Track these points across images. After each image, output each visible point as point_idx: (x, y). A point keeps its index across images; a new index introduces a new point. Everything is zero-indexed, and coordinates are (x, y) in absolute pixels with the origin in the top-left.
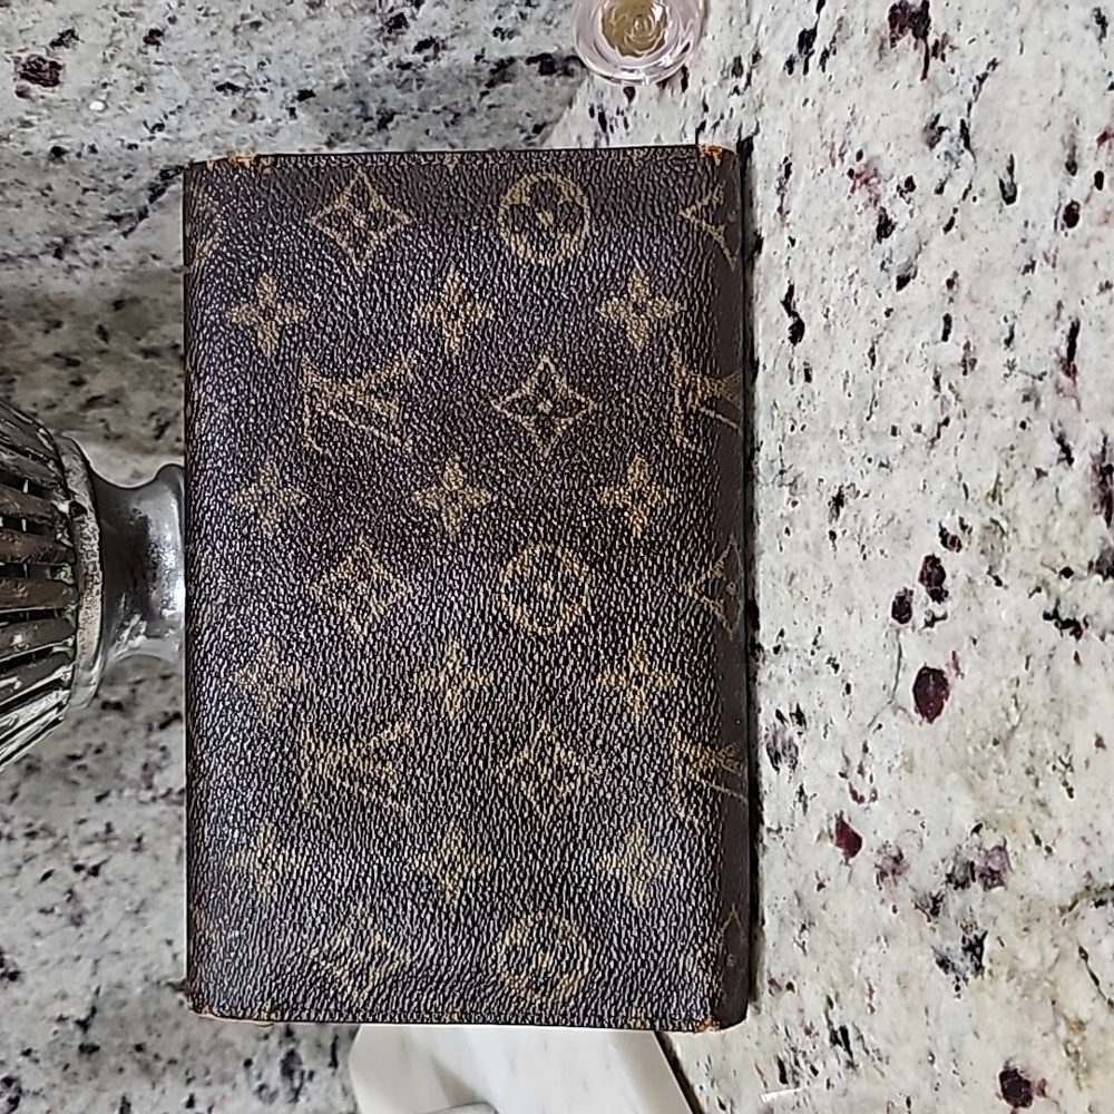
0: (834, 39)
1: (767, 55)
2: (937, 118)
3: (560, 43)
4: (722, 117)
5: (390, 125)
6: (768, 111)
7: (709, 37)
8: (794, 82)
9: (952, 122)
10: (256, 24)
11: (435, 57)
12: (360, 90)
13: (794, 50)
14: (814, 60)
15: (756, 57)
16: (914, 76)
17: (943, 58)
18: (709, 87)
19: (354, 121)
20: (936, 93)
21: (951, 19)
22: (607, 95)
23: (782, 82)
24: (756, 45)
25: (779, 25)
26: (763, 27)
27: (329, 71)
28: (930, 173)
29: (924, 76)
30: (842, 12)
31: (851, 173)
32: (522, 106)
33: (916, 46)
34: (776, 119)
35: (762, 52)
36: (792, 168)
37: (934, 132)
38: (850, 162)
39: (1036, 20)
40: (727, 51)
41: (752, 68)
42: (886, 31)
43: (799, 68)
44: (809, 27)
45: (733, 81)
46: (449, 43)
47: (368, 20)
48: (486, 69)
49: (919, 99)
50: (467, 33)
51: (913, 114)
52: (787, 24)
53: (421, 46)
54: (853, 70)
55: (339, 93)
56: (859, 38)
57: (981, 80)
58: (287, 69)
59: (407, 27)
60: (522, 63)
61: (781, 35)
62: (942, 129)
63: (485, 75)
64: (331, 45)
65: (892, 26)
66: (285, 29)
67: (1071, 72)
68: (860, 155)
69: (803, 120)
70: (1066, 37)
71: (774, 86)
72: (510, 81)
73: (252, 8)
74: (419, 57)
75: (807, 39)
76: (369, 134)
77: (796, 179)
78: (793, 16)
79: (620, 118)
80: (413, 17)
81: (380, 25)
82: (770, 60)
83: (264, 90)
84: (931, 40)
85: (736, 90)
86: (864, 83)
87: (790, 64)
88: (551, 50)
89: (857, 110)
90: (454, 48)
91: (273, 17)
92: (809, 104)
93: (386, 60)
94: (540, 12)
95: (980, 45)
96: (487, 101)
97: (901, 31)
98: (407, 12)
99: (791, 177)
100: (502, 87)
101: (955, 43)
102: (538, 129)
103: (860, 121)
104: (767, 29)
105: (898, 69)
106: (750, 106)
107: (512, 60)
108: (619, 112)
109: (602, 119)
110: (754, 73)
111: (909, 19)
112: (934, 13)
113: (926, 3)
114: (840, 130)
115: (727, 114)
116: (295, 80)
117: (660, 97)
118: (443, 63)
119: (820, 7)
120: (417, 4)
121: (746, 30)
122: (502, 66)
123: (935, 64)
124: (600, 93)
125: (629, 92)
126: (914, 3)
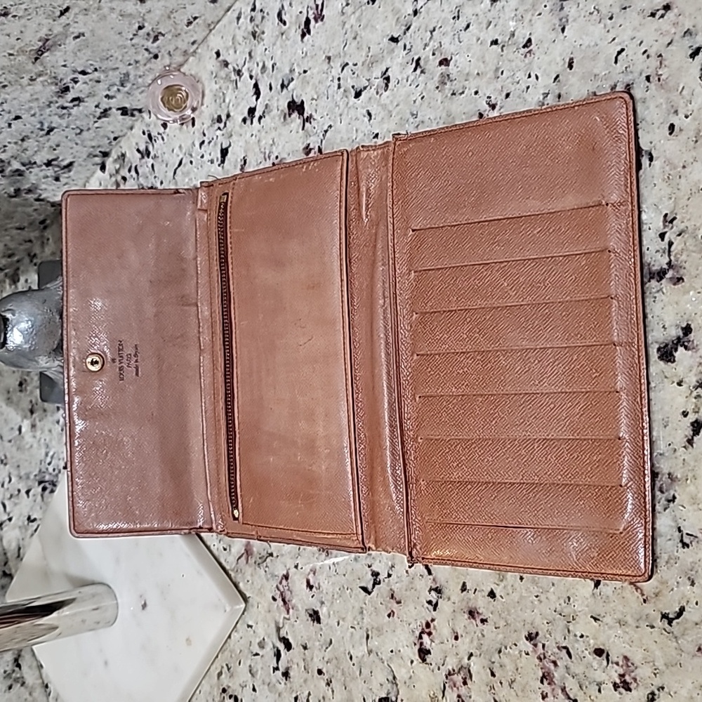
0: (264, 112)
1: (234, 115)
2: (309, 145)
3: (132, 102)
4: (213, 139)
5: (51, 133)
6: (234, 138)
7: (205, 106)
8: (247, 128)
9: (315, 147)
10: (5, 86)
11: (78, 105)
12: (42, 117)
13: (246, 114)
14: (256, 120)
15: (228, 116)
16: (299, 128)
17: (310, 123)
18: (205, 126)
19: (36, 131)
20: (308, 135)
21: (313, 109)
22: (152, 126)
23: (241, 127)
24: (228, 111)
25: (238, 104)
26: (231, 105)
27: (31, 108)
29: (303, 129)
30: (267, 102)
31: (273, 164)
32: (111, 128)
33: (299, 118)
34: (239, 141)
35: (232, 114)
36: (247, 161)
37: (308, 150)
38: (273, 160)
39: (346, 112)
40: (214, 113)
41: (226, 120)
42: (287, 111)
43: (248, 122)
44: (253, 106)
45: (217, 125)
46: (86, 99)
47: (53, 88)
48: (99, 111)
49: (301, 137)
50: (94, 96)
51: (299, 143)
52: (242, 104)
53: (74, 100)
54: (273, 124)
55: (33, 118)
56: (275, 112)
57: (326, 131)
58: (13, 106)
59: (69, 91)
60: (114, 110)
61: (240, 108)
62: (311, 149)
63: (98, 114)
64: (35, 97)
65: (289, 110)
66: (17, 89)
67: (359, 132)
68: (277, 157)
69: (251, 142)
70: (357, 119)
71: (237, 128)
72: (107, 117)
73: (5, 79)
74: (71, 105)
75: (252, 111)
76: (41, 137)
77: (249, 166)
78: (245, 102)
79: (160, 137)
80: (73, 88)
81: (58, 90)
82: (235, 117)
84: (306, 115)
85: (219, 128)
86: (278, 130)
87: (244, 120)
88: (127, 106)
89: (275, 140)
90: (87, 102)
91: (13, 83)
92: (254, 137)
93: (57, 105)
94: (126, 89)
95: (325, 119)
96: (96, 125)
97: (293, 111)
98: (71, 85)
99: (247, 165)
100: (104, 119)
101: (315, 117)
102: (115, 139)
103: (276, 144)
104: (233, 105)
105: (292, 125)
106: (226, 135)
107: (110, 109)
108: (159, 134)
109: (150, 137)
110: (228, 122)
111: (296, 107)
112: (306, 106)
113: (302, 102)
114: (268, 147)
115: (215, 138)
116: (15, 111)
117: (180, 129)
118: (81, 108)
119: (257, 99)
120: (76, 82)
121: (223, 104)
122: (106, 110)
123: (307, 125)
124: (148, 125)
125: (165, 126)
126: (298, 101)
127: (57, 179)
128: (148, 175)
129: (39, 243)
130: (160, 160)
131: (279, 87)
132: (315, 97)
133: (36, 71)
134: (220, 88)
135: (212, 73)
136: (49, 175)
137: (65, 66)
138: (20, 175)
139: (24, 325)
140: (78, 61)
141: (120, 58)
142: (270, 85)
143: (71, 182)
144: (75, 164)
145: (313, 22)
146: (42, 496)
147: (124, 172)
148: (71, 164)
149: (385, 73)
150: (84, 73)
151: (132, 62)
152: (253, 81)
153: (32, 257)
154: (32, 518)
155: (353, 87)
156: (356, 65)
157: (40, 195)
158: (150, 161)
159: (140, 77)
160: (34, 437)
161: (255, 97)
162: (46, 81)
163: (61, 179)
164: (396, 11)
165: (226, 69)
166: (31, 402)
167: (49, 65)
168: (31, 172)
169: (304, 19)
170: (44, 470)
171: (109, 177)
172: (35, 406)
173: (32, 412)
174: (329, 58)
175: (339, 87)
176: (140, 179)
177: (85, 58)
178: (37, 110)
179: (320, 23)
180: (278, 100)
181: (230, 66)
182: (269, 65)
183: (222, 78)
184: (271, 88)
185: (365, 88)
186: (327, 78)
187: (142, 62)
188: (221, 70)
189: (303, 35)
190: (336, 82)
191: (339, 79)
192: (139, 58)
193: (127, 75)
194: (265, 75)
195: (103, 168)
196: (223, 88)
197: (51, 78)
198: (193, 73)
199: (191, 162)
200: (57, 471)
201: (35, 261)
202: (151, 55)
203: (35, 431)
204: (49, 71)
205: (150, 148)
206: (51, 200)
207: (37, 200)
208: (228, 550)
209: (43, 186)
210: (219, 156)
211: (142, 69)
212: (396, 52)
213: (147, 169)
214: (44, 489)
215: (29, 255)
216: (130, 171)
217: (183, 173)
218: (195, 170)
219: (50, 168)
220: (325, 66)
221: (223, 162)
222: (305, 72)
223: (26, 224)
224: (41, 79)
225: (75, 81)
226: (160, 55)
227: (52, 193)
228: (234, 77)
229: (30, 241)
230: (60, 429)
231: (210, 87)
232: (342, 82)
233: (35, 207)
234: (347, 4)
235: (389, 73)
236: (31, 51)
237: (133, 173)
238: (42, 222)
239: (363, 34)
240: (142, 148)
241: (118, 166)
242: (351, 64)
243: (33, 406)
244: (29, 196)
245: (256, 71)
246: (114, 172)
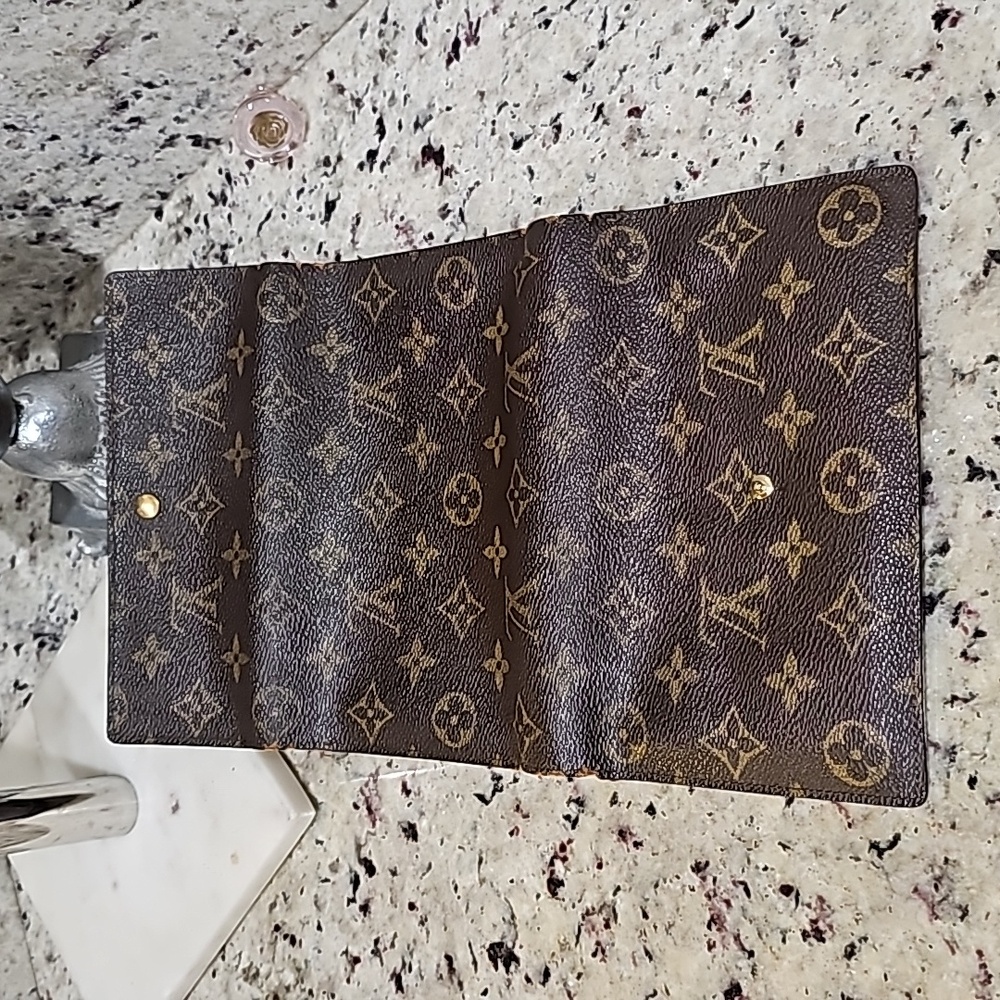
0: (389, 157)
1: (347, 159)
2: (447, 205)
3: (208, 130)
4: (316, 187)
5: (97, 162)
6: (346, 188)
7: (309, 142)
8: (364, 176)
9: (454, 208)
10: (43, 95)
11: (137, 128)
12: (87, 140)
13: (364, 158)
14: (377, 166)
15: (339, 158)
16: (435, 182)
17: (451, 177)
18: (307, 170)
19: (77, 157)
20: (447, 193)
21: (456, 159)
22: (233, 163)
23: (356, 174)
24: (340, 152)
25: (355, 144)
26: (344, 144)
27: (74, 126)
28: (443, 231)
29: (440, 184)
30: (394, 144)
31: (397, 227)
32: (176, 162)
33: (436, 169)
34: (351, 193)
35: (344, 156)
36: (361, 220)
37: (445, 212)
38: (396, 221)
39: (500, 166)
40: (320, 152)
41: (336, 164)
42: (420, 158)
43: (367, 168)
44: (374, 148)
45: (323, 169)
46: (148, 121)
47: (107, 102)
48: (164, 137)
49: (437, 195)
50: (159, 116)
51: (433, 201)
52: (360, 145)
53: (132, 120)
54: (400, 174)
55: (75, 140)
56: (404, 158)
57: (471, 189)
58: (50, 122)
59: (128, 108)
60: (183, 138)
61: (356, 149)
62: (449, 211)
63: (161, 142)
64: (82, 112)
65: (423, 157)
66: (58, 100)
67: (516, 193)
68: (402, 218)
69: (369, 195)
70: (514, 176)
71: (350, 176)
72: (173, 147)
73: (46, 85)
74: (128, 126)
75: (372, 155)
76: (83, 165)
77: (363, 227)
78: (363, 142)
79: (242, 178)
80: (133, 104)
81: (113, 105)
82: (348, 161)
83: (32, 132)
84: (445, 167)
86: (406, 182)
87: (361, 166)
88: (202, 133)
89: (402, 195)
90: (149, 124)
91: (55, 92)
92: (372, 189)
93: (109, 125)
94: (202, 112)
95: (471, 173)
96: (158, 156)
97: (429, 159)
98: (130, 100)
99: (360, 225)
100: (168, 149)
101: (458, 170)
102: (180, 176)
103: (403, 201)
104: (347, 145)
105: (426, 178)
106: (335, 184)
107: (178, 136)
108: (241, 174)
109: (228, 177)
110: (338, 168)
111: (433, 154)
112: (446, 153)
113: (442, 149)
114: (391, 204)
115: (319, 186)
116: (52, 129)
117: (272, 171)
118: (140, 131)
119: (381, 139)
120: (138, 97)
121: (333, 143)
122: (173, 138)
123: (446, 178)
124: (227, 162)
125: (250, 164)
126: (436, 147)
127: (96, 224)
128: (223, 228)
129: (61, 308)
130: (240, 209)
131: (412, 126)
132: (460, 143)
133: (88, 78)
134: (331, 121)
135: (321, 100)
136: (86, 217)
137: (126, 74)
138: (47, 215)
139: (42, 417)
140: (144, 69)
141: (200, 69)
142: (400, 122)
143: (115, 230)
144: (122, 207)
145: (463, 44)
146: (38, 654)
147: (189, 222)
148: (116, 206)
149: (555, 120)
150: (150, 85)
151: (215, 76)
152: (377, 116)
153: (49, 327)
154: (21, 683)
155: (512, 134)
156: (517, 106)
157: (70, 244)
158: (227, 210)
159: (224, 96)
160: (33, 572)
161: (378, 136)
162: (99, 92)
163: (101, 225)
164: (576, 41)
165: (341, 96)
166: (32, 524)
167: (105, 72)
168: (62, 212)
169: (452, 40)
170: (43, 618)
171: (166, 227)
172: (38, 530)
173: (32, 538)
174: (482, 94)
175: (493, 133)
176: (211, 233)
177: (155, 67)
178: (82, 130)
179: (473, 47)
180: (409, 143)
181: (346, 93)
182: (400, 95)
183: (335, 108)
184: (400, 127)
185: (528, 137)
186: (478, 120)
187: (228, 78)
188: (334, 96)
189: (449, 61)
190: (490, 126)
191: (494, 122)
192: (225, 72)
193: (207, 92)
194: (393, 108)
195: (159, 214)
196: (335, 121)
197: (105, 89)
198: (295, 97)
199: (284, 216)
200: (61, 621)
201: (52, 332)
202: (242, 70)
203: (35, 565)
204: (104, 80)
205: (228, 192)
206: (85, 252)
207: (66, 250)
209: (76, 233)
210: (323, 210)
211: (227, 86)
212: (572, 93)
213: (222, 220)
214: (42, 645)
215: (45, 324)
216: (197, 221)
217: (271, 230)
218: (289, 227)
219: (89, 208)
220: (477, 104)
221: (327, 218)
222: (448, 109)
223: (46, 282)
224: (93, 89)
225: (137, 95)
226: (253, 70)
227: (87, 242)
228: (351, 107)
229: (49, 305)
230: (71, 563)
231: (318, 119)
232: (497, 126)
233: (61, 260)
234: (512, 26)
235: (561, 120)
236: (85, 51)
237: (201, 223)
238: (69, 281)
239: (530, 66)
240: (217, 192)
241: (180, 214)
242: (511, 104)
243: (34, 530)
244: (55, 244)
245: (382, 102)
246: (175, 220)
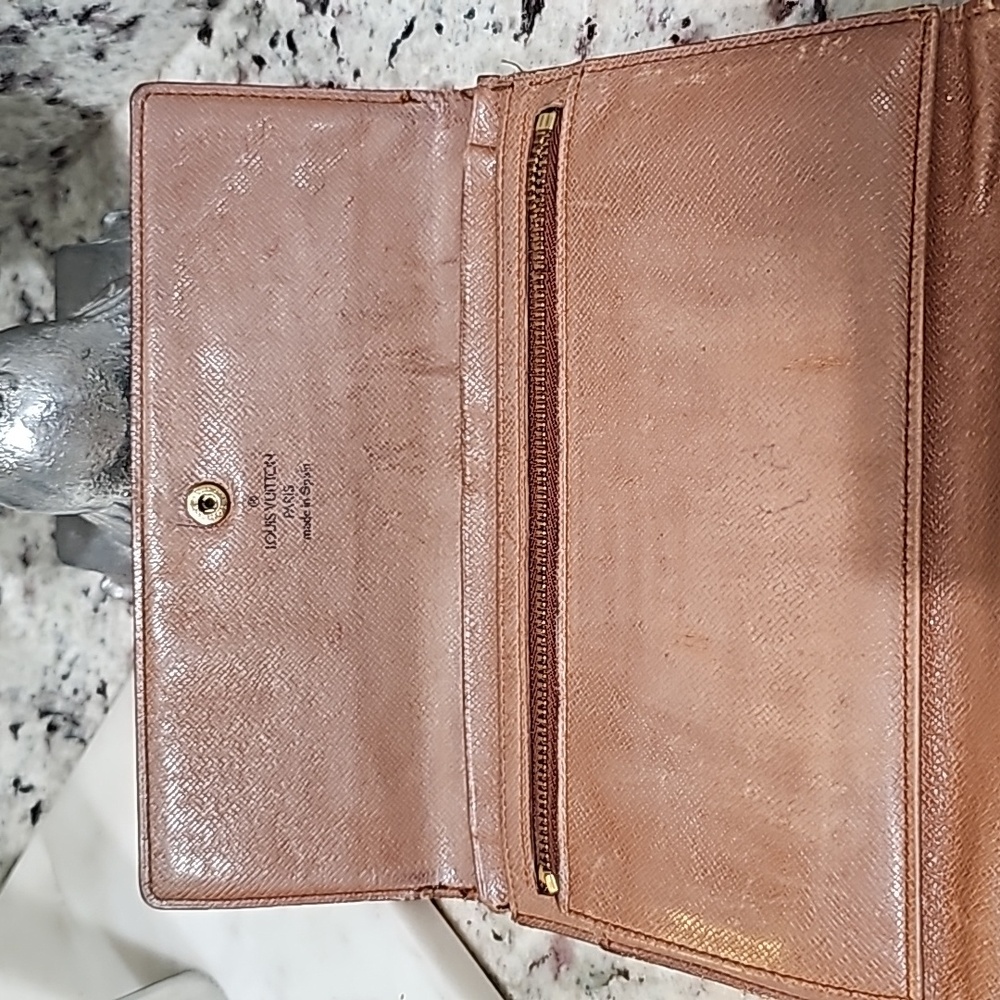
9: (803, 1)
31: (675, 38)
36: (596, 30)
37: (781, 6)
38: (674, 28)
62: (791, 4)
68: (686, 22)
77: (603, 41)
99: (595, 38)
127: (99, 55)
128: (322, 54)
129: (45, 197)
130: (354, 19)
136: (82, 43)
138: (17, 40)
139: (34, 411)
143: (131, 65)
144: (144, 23)
146: (48, 741)
147: (260, 46)
148: (134, 22)
153: (30, 226)
154: (25, 783)
157: (59, 91)
158: (328, 22)
160: (31, 615)
163: (109, 56)
166: (24, 540)
168: (42, 35)
170: (50, 687)
171: (219, 55)
172: (33, 549)
173: (25, 561)
176: (301, 64)
195: (205, 33)
199: (439, 28)
200: (81, 696)
201: (35, 235)
203: (33, 602)
206: (82, 103)
207: (52, 101)
208: (506, 940)
209: (68, 70)
210: (519, 13)
213: (320, 42)
214: (52, 728)
215: (22, 221)
216: (273, 43)
217: (414, 54)
218: (450, 47)
219: (87, 27)
221: (527, 29)
223: (19, 155)
227: (86, 86)
229: (26, 192)
230: (90, 607)
233: (45, 119)
237: (282, 47)
238: (56, 152)
241: (242, 32)
243: (27, 550)
244: (34, 91)
246: (234, 44)
